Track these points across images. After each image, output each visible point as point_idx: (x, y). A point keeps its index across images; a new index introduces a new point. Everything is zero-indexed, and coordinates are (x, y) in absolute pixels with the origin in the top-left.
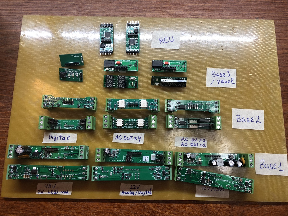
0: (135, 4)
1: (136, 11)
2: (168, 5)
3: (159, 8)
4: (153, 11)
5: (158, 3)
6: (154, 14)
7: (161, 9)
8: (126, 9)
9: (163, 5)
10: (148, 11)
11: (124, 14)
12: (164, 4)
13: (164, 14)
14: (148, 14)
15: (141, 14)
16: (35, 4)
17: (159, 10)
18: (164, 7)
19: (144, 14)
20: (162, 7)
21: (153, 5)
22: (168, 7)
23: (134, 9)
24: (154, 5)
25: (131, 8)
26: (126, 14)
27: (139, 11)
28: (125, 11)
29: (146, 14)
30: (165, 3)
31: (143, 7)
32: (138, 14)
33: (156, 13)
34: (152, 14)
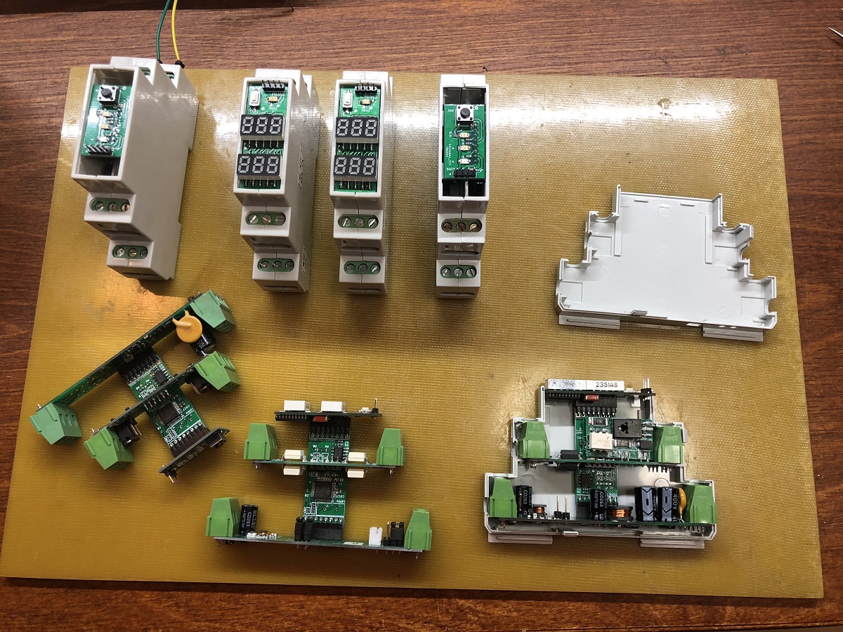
0: (379, 29)
1: (381, 48)
2: (469, 27)
3: (445, 37)
4: (429, 46)
5: (443, 23)
6: (431, 54)
7: (452, 39)
8: (355, 45)
9: (456, 28)
10: (414, 47)
11: (349, 58)
12: (460, 25)
13: (459, 51)
14: (415, 54)
15: (395, 55)
16: (96, 45)
17: (446, 41)
18: (459, 33)
19: (404, 55)
20: (454, 33)
21: (428, 30)
22: (471, 32)
23: (376, 43)
24: (431, 29)
25: (367, 42)
26: (354, 58)
27: (389, 50)
28: (350, 50)
29: (411, 54)
30: (460, 22)
31: (400, 36)
32: (388, 56)
33: (439, 51)
34: (427, 54)
